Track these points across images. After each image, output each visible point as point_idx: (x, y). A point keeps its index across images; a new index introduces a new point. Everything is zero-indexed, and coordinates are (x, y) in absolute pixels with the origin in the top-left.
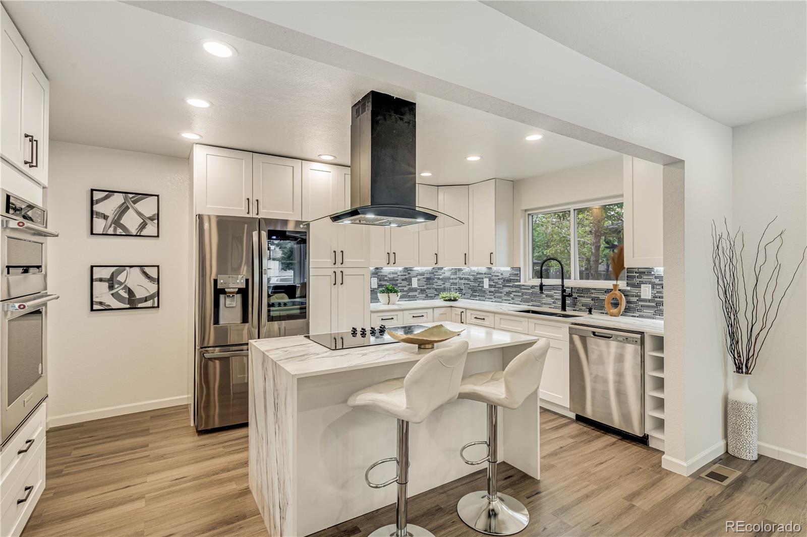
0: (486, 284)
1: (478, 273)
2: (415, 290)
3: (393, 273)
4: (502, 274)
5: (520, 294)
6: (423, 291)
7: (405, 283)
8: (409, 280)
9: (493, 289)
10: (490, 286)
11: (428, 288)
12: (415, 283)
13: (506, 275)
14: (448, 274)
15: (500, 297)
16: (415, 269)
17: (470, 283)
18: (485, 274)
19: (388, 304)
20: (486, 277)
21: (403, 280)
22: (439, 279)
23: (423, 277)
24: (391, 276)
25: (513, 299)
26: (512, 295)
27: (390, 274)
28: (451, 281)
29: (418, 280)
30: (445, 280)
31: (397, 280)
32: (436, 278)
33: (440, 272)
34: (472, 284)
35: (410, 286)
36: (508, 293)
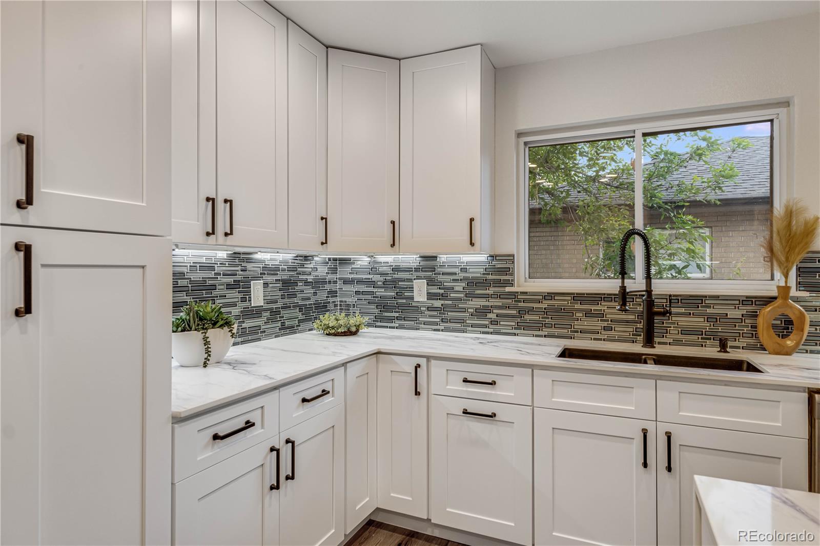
0: (420, 292)
1: (396, 269)
2: (256, 313)
3: (204, 267)
4: (464, 270)
5: (514, 312)
6: (275, 314)
7: (234, 295)
8: (242, 286)
9: (438, 303)
10: (431, 296)
11: (285, 307)
12: (258, 296)
13: (476, 273)
14: (322, 271)
15: (462, 321)
16: (259, 256)
17: (375, 290)
18: (417, 270)
19: (205, 365)
20: (419, 278)
21: (229, 287)
22: (306, 283)
23: (275, 278)
24: (198, 276)
25: (493, 322)
26: (492, 316)
27: (193, 267)
28: (328, 287)
29: (266, 285)
30: (318, 283)
31: (214, 287)
32: (301, 281)
33: (310, 266)
34: (380, 292)
35: (246, 304)
36: (481, 312)
